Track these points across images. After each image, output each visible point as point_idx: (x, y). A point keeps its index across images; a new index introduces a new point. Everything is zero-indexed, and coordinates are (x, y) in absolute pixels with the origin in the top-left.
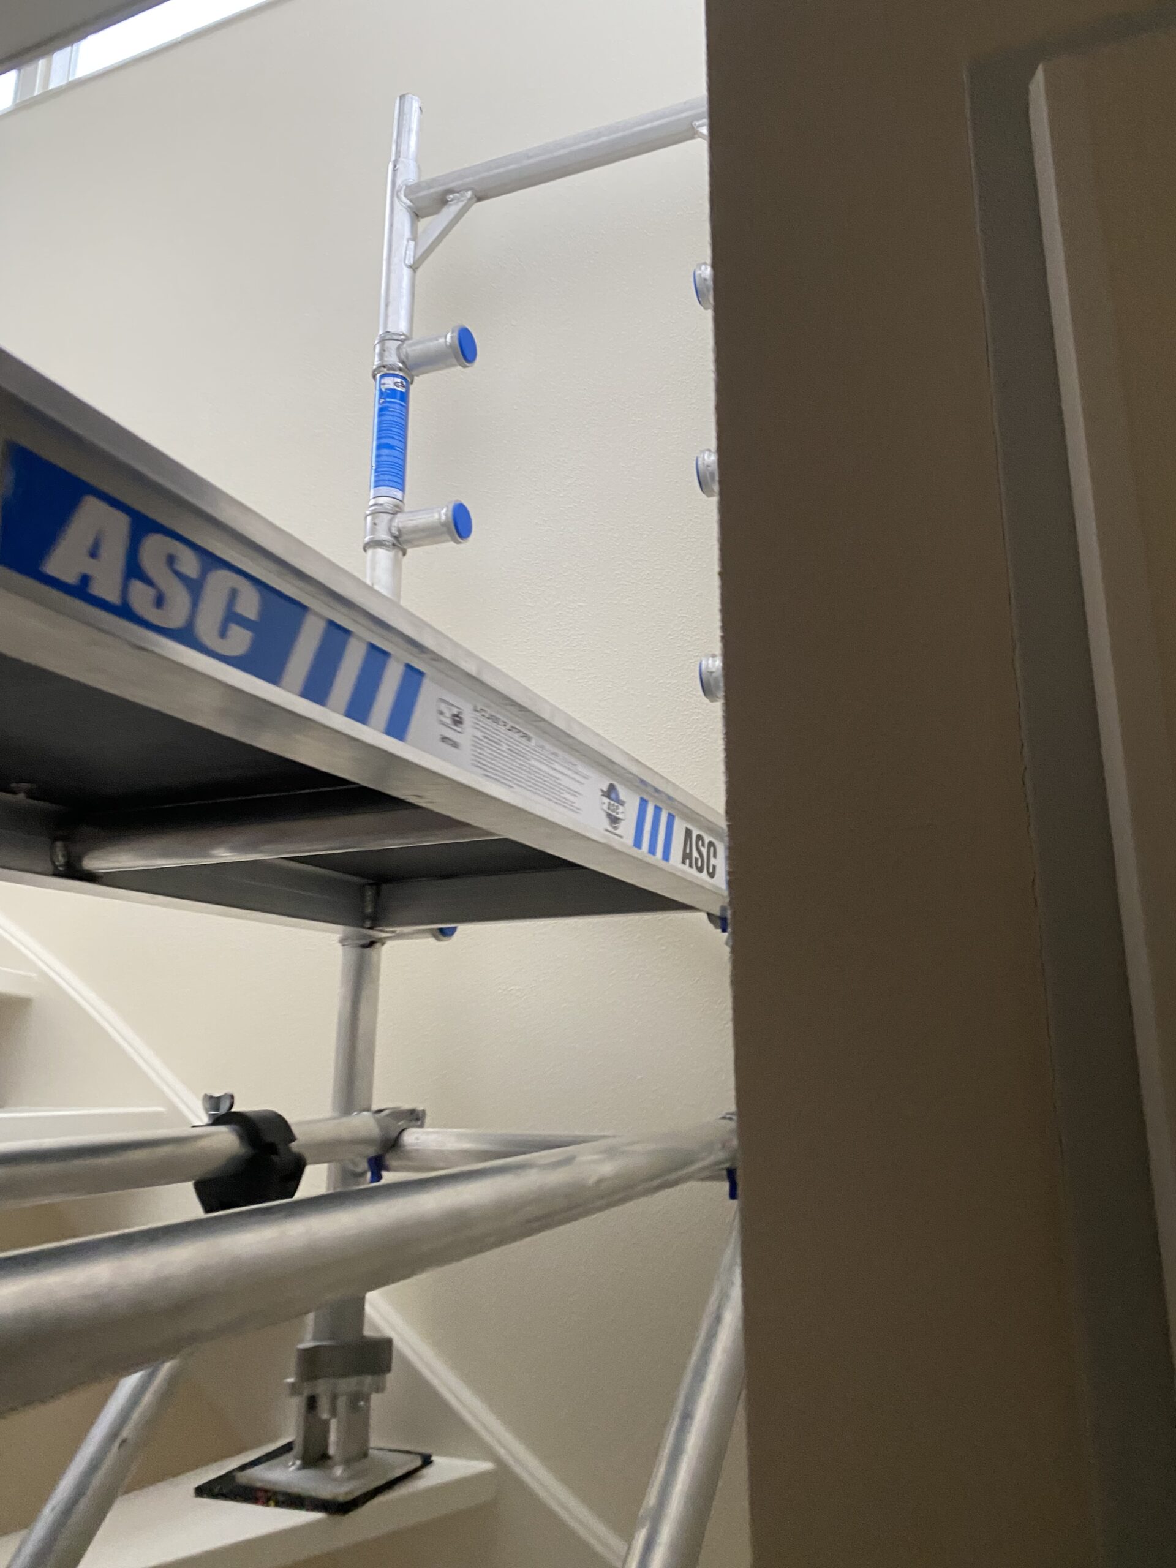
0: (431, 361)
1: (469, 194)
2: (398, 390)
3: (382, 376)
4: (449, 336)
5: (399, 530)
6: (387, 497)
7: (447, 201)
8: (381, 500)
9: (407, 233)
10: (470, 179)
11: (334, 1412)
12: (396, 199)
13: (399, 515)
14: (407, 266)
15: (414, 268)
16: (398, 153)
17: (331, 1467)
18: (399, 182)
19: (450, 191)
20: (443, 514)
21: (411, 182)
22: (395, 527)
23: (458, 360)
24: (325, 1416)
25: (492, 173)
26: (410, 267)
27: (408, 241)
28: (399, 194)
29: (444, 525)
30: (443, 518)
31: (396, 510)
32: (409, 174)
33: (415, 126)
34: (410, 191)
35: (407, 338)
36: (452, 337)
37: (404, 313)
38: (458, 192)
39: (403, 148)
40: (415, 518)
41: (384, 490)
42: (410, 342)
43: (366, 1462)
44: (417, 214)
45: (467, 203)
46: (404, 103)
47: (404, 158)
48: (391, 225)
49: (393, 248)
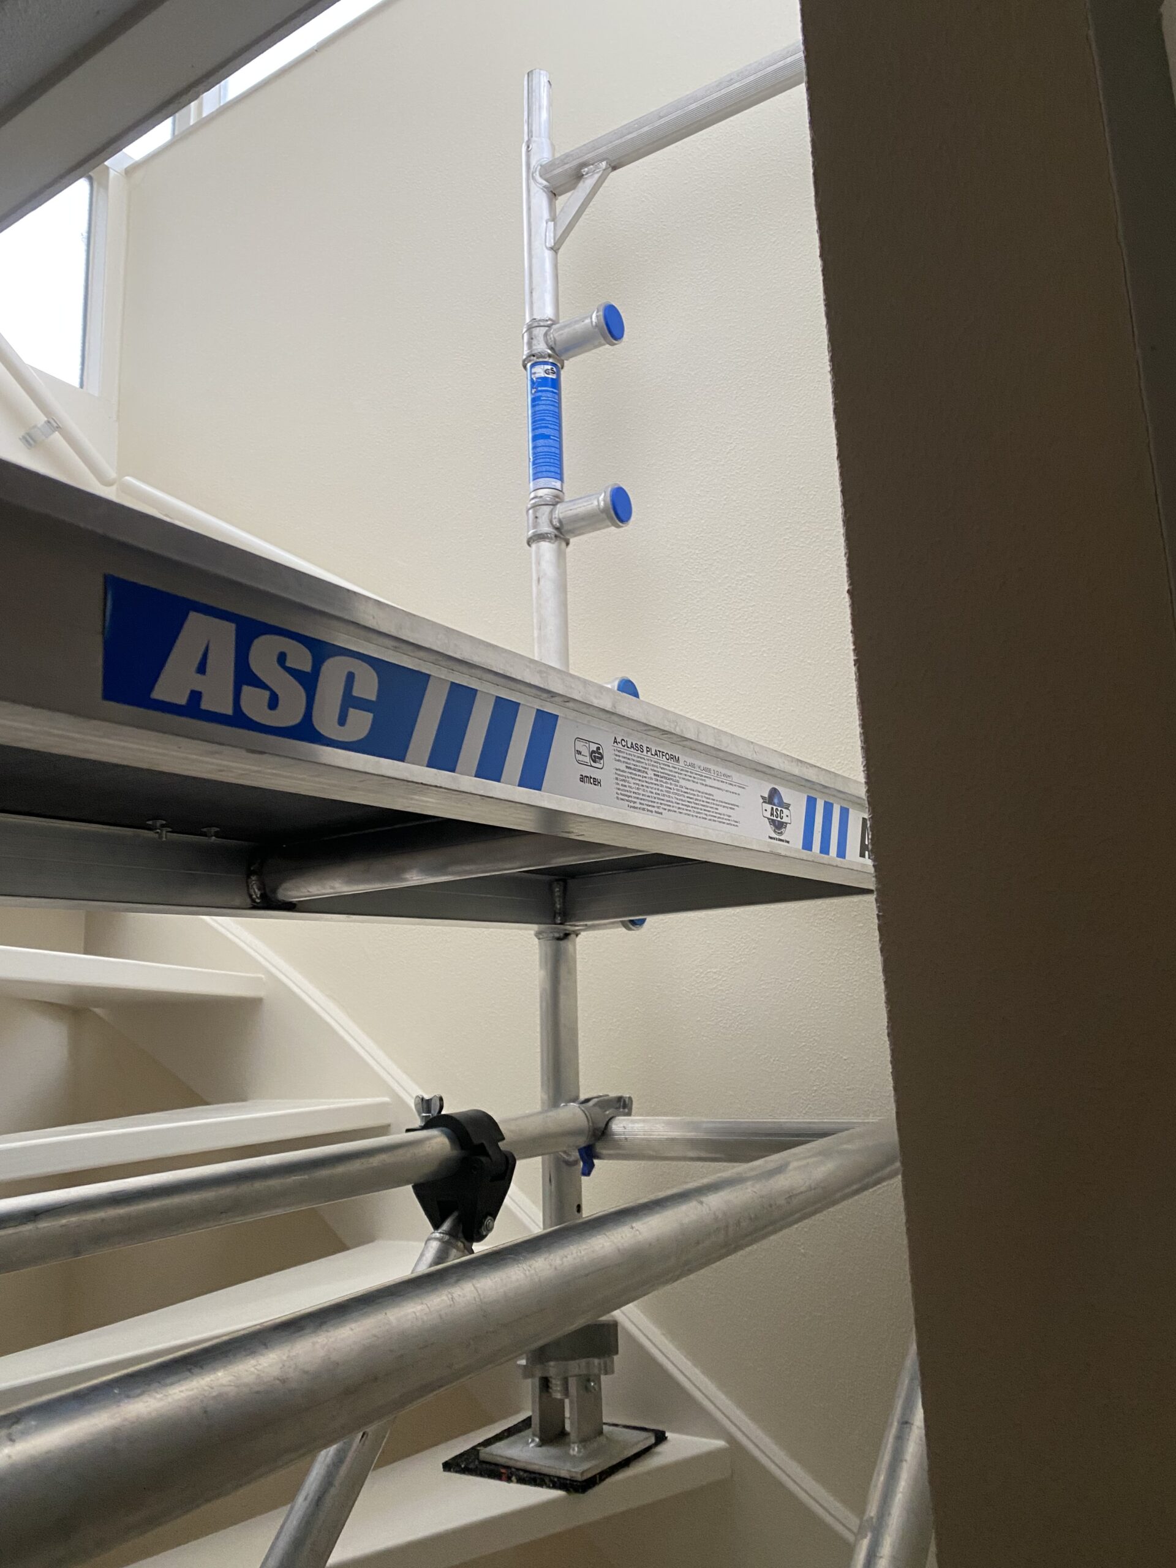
0: (578, 344)
1: (604, 164)
2: (548, 378)
3: (533, 366)
4: (594, 316)
5: (560, 521)
6: (546, 489)
7: (583, 175)
8: (541, 493)
9: (546, 215)
10: (604, 149)
11: (566, 1392)
12: (532, 181)
13: (558, 506)
14: (547, 248)
15: (555, 249)
16: (530, 132)
17: (569, 1445)
18: (533, 163)
19: (584, 165)
20: (601, 500)
21: (545, 161)
22: (555, 518)
23: (605, 338)
24: (559, 1396)
25: (623, 140)
26: (552, 248)
27: (547, 223)
28: (534, 175)
29: (604, 511)
30: (602, 504)
31: (557, 500)
32: (542, 154)
33: (545, 102)
34: (546, 170)
35: (554, 323)
36: (597, 316)
37: (548, 298)
38: (592, 164)
39: (535, 128)
40: (576, 507)
41: (542, 482)
42: (557, 326)
43: (602, 1440)
44: (553, 194)
45: (603, 173)
46: (532, 80)
47: (536, 137)
48: (529, 209)
49: (533, 233)
